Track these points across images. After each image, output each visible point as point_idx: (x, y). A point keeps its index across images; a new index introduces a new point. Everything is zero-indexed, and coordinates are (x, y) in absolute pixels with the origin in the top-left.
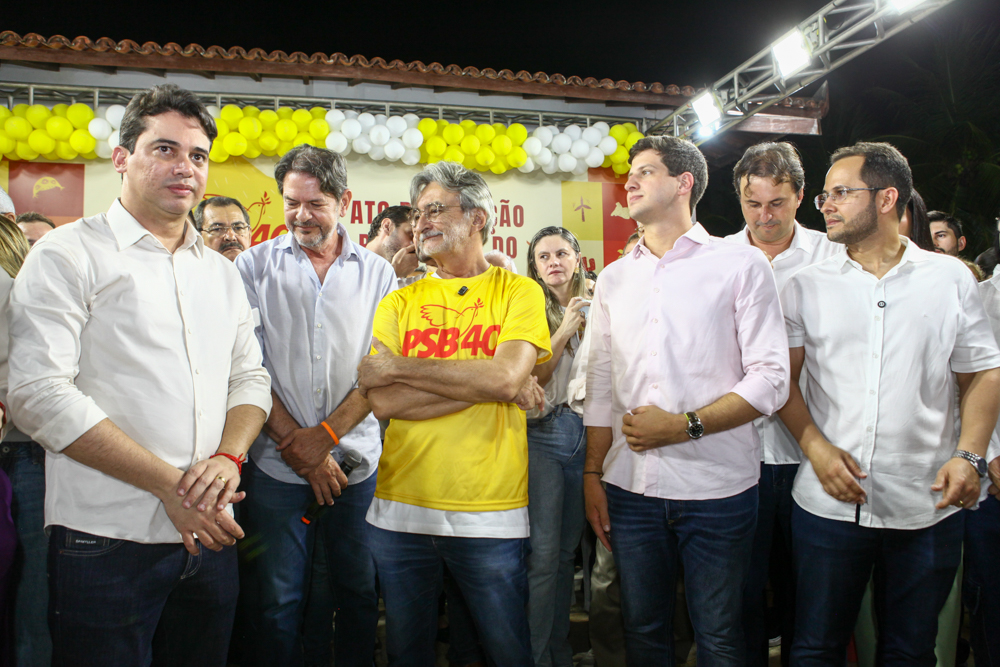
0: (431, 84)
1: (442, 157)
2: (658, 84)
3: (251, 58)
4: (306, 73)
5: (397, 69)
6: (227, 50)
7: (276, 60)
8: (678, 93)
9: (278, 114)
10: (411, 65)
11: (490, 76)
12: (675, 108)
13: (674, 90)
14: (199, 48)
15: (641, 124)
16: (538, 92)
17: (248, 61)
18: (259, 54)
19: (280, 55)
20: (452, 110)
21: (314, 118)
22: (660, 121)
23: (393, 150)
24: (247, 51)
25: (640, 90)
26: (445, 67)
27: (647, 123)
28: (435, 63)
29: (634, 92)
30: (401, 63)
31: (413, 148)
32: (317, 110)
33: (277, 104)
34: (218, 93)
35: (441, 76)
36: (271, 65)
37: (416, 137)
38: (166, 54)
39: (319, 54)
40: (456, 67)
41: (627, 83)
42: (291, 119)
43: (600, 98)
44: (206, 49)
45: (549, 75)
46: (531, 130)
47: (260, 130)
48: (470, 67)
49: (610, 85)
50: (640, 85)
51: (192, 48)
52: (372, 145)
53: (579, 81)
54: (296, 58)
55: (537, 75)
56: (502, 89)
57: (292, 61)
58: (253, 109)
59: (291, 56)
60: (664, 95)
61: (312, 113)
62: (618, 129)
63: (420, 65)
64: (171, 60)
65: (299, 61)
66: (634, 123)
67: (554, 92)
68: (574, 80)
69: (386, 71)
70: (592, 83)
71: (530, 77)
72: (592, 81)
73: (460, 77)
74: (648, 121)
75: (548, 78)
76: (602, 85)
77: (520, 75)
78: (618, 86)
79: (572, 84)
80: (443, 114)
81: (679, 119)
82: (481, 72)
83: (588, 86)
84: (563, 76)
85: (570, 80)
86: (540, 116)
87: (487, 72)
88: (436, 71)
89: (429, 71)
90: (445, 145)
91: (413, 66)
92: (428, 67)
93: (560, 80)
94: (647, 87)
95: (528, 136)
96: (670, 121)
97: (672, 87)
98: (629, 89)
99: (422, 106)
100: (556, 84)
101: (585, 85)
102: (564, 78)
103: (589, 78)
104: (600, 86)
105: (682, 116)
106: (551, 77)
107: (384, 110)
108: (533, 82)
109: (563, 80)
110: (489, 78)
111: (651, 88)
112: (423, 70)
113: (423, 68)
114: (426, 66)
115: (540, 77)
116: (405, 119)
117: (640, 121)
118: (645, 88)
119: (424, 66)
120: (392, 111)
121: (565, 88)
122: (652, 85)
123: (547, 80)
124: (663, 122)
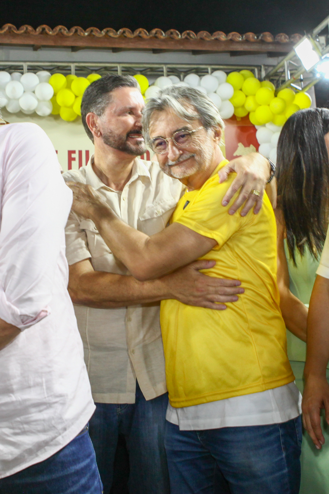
0: (59, 44)
1: (71, 107)
2: (267, 34)
5: (29, 33)
8: (287, 40)
10: (39, 29)
11: (111, 34)
12: (284, 54)
13: (283, 38)
15: (260, 71)
16: (157, 47)
20: (85, 67)
22: (274, 66)
23: (28, 103)
25: (252, 40)
26: (69, 29)
27: (266, 70)
28: (60, 27)
29: (247, 41)
30: (30, 28)
31: (44, 100)
35: (68, 37)
37: (47, 91)
40: (79, 28)
41: (239, 35)
43: (215, 48)
45: (165, 32)
46: (152, 81)
48: (92, 28)
49: (223, 37)
50: (251, 36)
52: (9, 99)
53: (193, 35)
55: (154, 31)
56: (123, 46)
62: (234, 76)
63: (46, 27)
66: (253, 71)
68: (188, 34)
69: (18, 35)
70: (206, 36)
71: (148, 34)
72: (205, 34)
73: (84, 37)
74: (267, 67)
75: (164, 34)
76: (215, 37)
77: (138, 33)
78: (230, 38)
79: (186, 38)
80: (76, 70)
81: (290, 64)
82: (102, 32)
83: (202, 39)
84: (177, 32)
85: (184, 34)
86: (164, 68)
87: (108, 31)
88: (62, 33)
89: (56, 33)
90: (74, 97)
91: (41, 30)
92: (54, 30)
93: (175, 35)
94: (258, 37)
95: (149, 86)
96: (283, 66)
97: (282, 36)
98: (240, 39)
99: (56, 64)
100: (172, 39)
101: (199, 38)
102: (179, 33)
103: (202, 32)
104: (213, 38)
105: (293, 61)
106: (166, 32)
107: (22, 69)
108: (151, 38)
109: (178, 35)
110: (110, 37)
111: (262, 37)
112: (51, 33)
113: (50, 31)
114: (52, 29)
115: (156, 33)
116: (38, 76)
117: (260, 68)
118: (256, 37)
119: (51, 29)
120: (28, 69)
121: (180, 42)
122: (262, 35)
123: (163, 35)
124: (277, 68)
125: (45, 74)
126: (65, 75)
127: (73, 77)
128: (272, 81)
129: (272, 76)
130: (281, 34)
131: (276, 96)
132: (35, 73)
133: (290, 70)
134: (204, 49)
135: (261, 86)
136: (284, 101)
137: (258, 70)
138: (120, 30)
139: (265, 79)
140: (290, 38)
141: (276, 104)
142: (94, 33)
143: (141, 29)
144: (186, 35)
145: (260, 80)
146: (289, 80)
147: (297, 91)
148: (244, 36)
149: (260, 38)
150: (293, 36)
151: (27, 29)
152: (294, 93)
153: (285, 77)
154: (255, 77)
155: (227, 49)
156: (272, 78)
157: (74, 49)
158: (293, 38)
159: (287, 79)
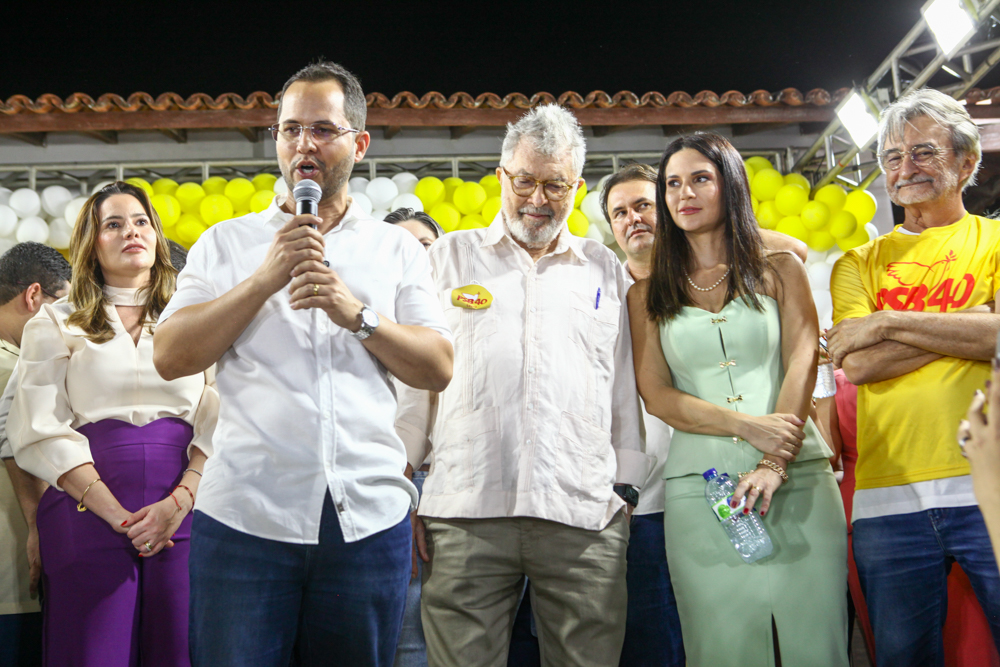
2: (791, 90)
3: (161, 107)
4: (242, 123)
5: (379, 106)
6: (126, 99)
7: (199, 108)
8: (827, 100)
9: (205, 189)
10: (396, 99)
11: (519, 103)
13: (820, 96)
14: (86, 97)
15: (784, 158)
16: (599, 122)
17: (158, 112)
18: (172, 100)
19: (202, 100)
20: (474, 163)
21: (258, 189)
22: (807, 148)
24: (155, 97)
25: (764, 102)
26: (447, 97)
27: (795, 155)
28: (432, 93)
29: (756, 106)
32: (263, 178)
33: (206, 172)
34: (118, 162)
35: (446, 111)
36: (191, 115)
38: (40, 110)
39: (258, 94)
40: (465, 95)
41: (740, 95)
42: (223, 193)
44: (96, 99)
45: (611, 96)
46: (592, 185)
47: (179, 213)
48: (486, 94)
49: (713, 100)
50: (763, 95)
51: (76, 100)
53: (659, 98)
54: (226, 101)
55: (592, 95)
57: (221, 107)
58: (169, 183)
59: (218, 100)
60: (805, 107)
61: (254, 184)
63: (409, 96)
64: (49, 118)
65: (232, 106)
66: (771, 159)
67: (623, 119)
68: (652, 98)
70: (682, 100)
71: (582, 100)
72: (681, 97)
73: (473, 110)
74: (796, 151)
75: (610, 100)
76: (699, 101)
77: (565, 99)
78: (725, 101)
79: (649, 105)
80: (460, 170)
81: (835, 143)
82: (504, 100)
83: (676, 105)
84: (633, 94)
85: (645, 100)
86: (614, 158)
87: (513, 99)
88: (435, 105)
89: (425, 105)
90: (458, 216)
91: (400, 100)
92: (422, 99)
93: (629, 101)
94: (775, 98)
95: (588, 192)
96: (822, 148)
97: (817, 93)
98: (744, 102)
99: (425, 159)
100: (625, 107)
101: (671, 103)
102: (636, 97)
103: (676, 93)
104: (696, 103)
105: (840, 136)
106: (615, 97)
107: (368, 171)
108: (587, 107)
109: (634, 100)
110: (518, 108)
111: (783, 96)
112: (417, 104)
113: (415, 102)
114: (420, 98)
115: (596, 99)
116: (395, 181)
117: (784, 153)
118: (771, 98)
119: (417, 99)
120: (378, 171)
121: (639, 112)
122: (781, 93)
123: (609, 102)
124: (812, 150)
125: (409, 177)
126: (442, 178)
127: (456, 181)
128: (806, 174)
129: (806, 165)
130: (816, 90)
131: (811, 197)
132: (390, 177)
133: (835, 154)
134: (681, 122)
135: (785, 183)
136: (826, 206)
137: (781, 157)
138: (535, 96)
139: (793, 171)
140: (831, 96)
141: (813, 212)
142: (490, 103)
143: (570, 93)
144: (648, 100)
145: (785, 173)
146: (833, 168)
147: (850, 188)
148: (750, 97)
149: (778, 98)
150: (837, 92)
151: (376, 99)
152: (845, 193)
153: (826, 166)
154: (776, 168)
155: (721, 121)
156: (805, 169)
157: (455, 132)
158: (837, 95)
159: (829, 167)
